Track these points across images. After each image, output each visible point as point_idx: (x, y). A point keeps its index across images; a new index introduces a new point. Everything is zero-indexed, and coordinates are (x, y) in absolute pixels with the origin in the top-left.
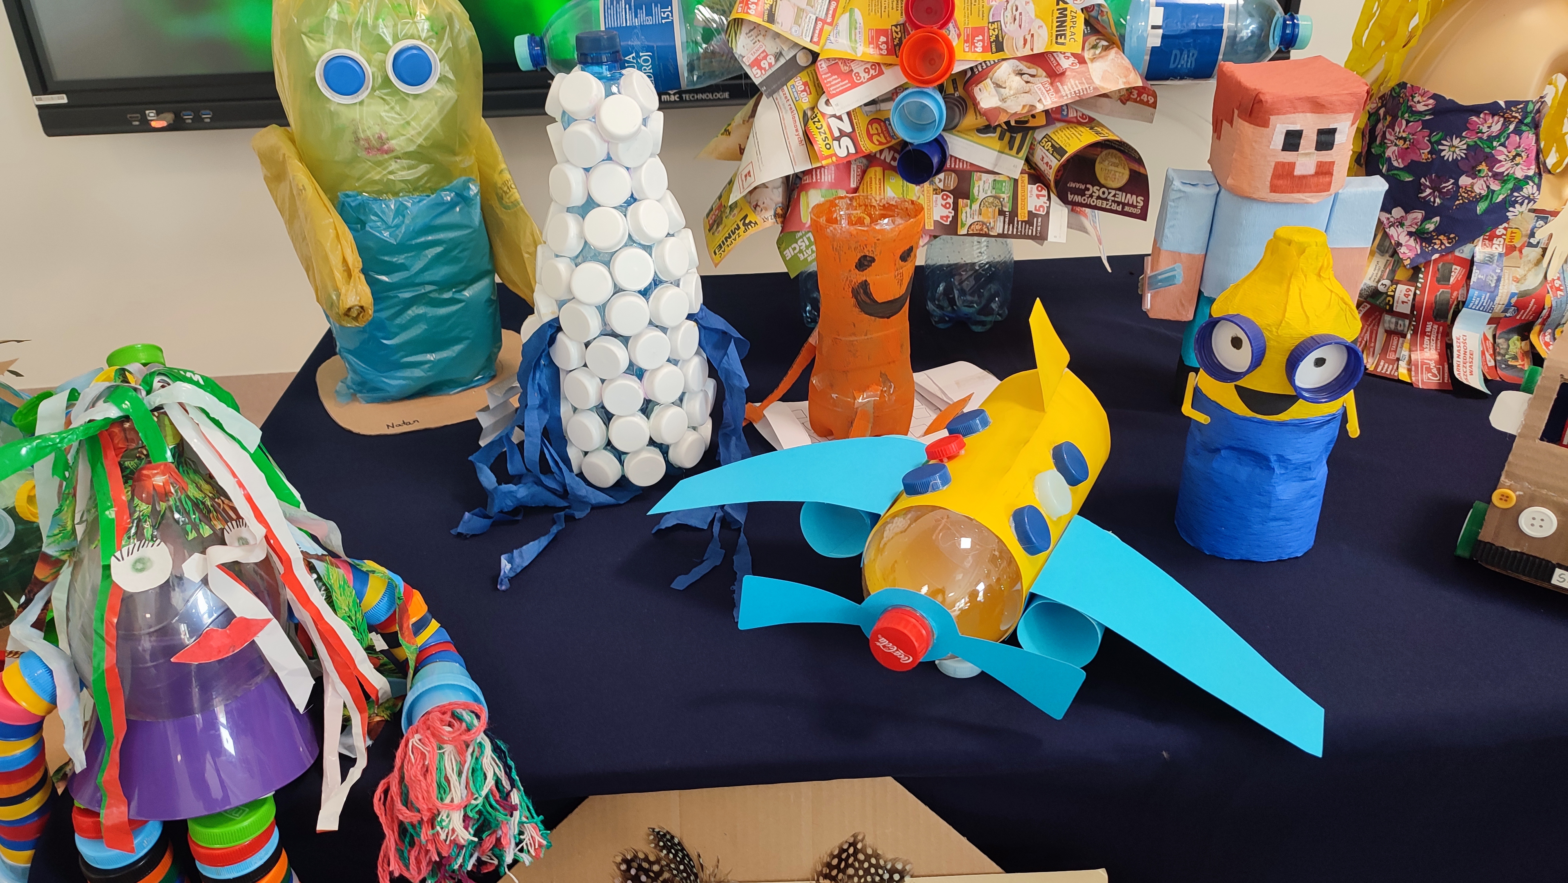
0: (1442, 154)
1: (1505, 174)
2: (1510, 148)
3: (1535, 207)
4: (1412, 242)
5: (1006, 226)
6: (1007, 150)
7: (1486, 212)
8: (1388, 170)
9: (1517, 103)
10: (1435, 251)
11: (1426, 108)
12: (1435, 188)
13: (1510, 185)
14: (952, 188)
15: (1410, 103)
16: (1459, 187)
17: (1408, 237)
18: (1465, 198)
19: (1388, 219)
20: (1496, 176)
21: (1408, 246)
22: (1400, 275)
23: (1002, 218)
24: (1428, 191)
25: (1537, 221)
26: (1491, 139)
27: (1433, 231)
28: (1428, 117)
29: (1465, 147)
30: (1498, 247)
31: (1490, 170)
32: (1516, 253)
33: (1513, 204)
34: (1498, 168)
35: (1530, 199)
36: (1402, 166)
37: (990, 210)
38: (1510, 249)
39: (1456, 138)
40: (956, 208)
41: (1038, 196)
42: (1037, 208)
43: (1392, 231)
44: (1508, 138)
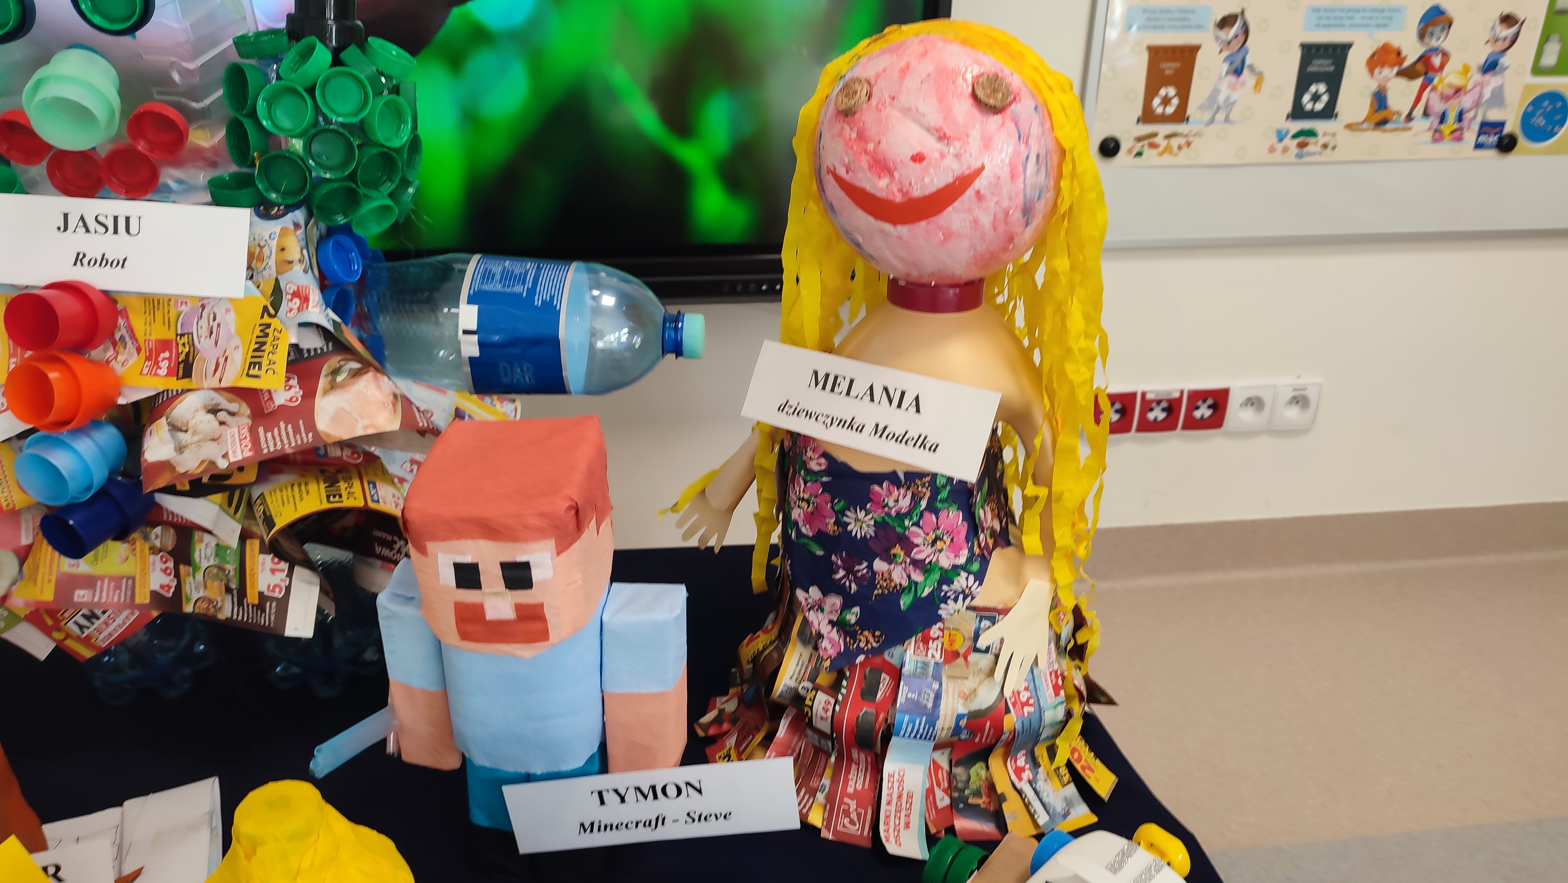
0: (849, 528)
1: (927, 561)
2: (927, 529)
3: (975, 603)
4: (834, 634)
6: (227, 510)
7: (913, 607)
8: (798, 537)
9: (922, 475)
10: (860, 651)
11: (820, 468)
12: (850, 571)
13: (936, 576)
15: (805, 459)
16: (874, 574)
17: (830, 627)
18: (885, 588)
19: (806, 599)
20: (916, 563)
21: (831, 640)
22: (823, 680)
24: (842, 573)
25: (980, 621)
26: (900, 516)
27: (856, 624)
28: (825, 479)
29: (872, 522)
30: (935, 652)
31: (908, 554)
32: (961, 660)
33: (945, 599)
34: (916, 553)
35: (966, 594)
36: (811, 535)
38: (951, 656)
39: (861, 511)
40: (177, 575)
41: (273, 571)
42: (271, 588)
43: (812, 616)
44: (921, 516)
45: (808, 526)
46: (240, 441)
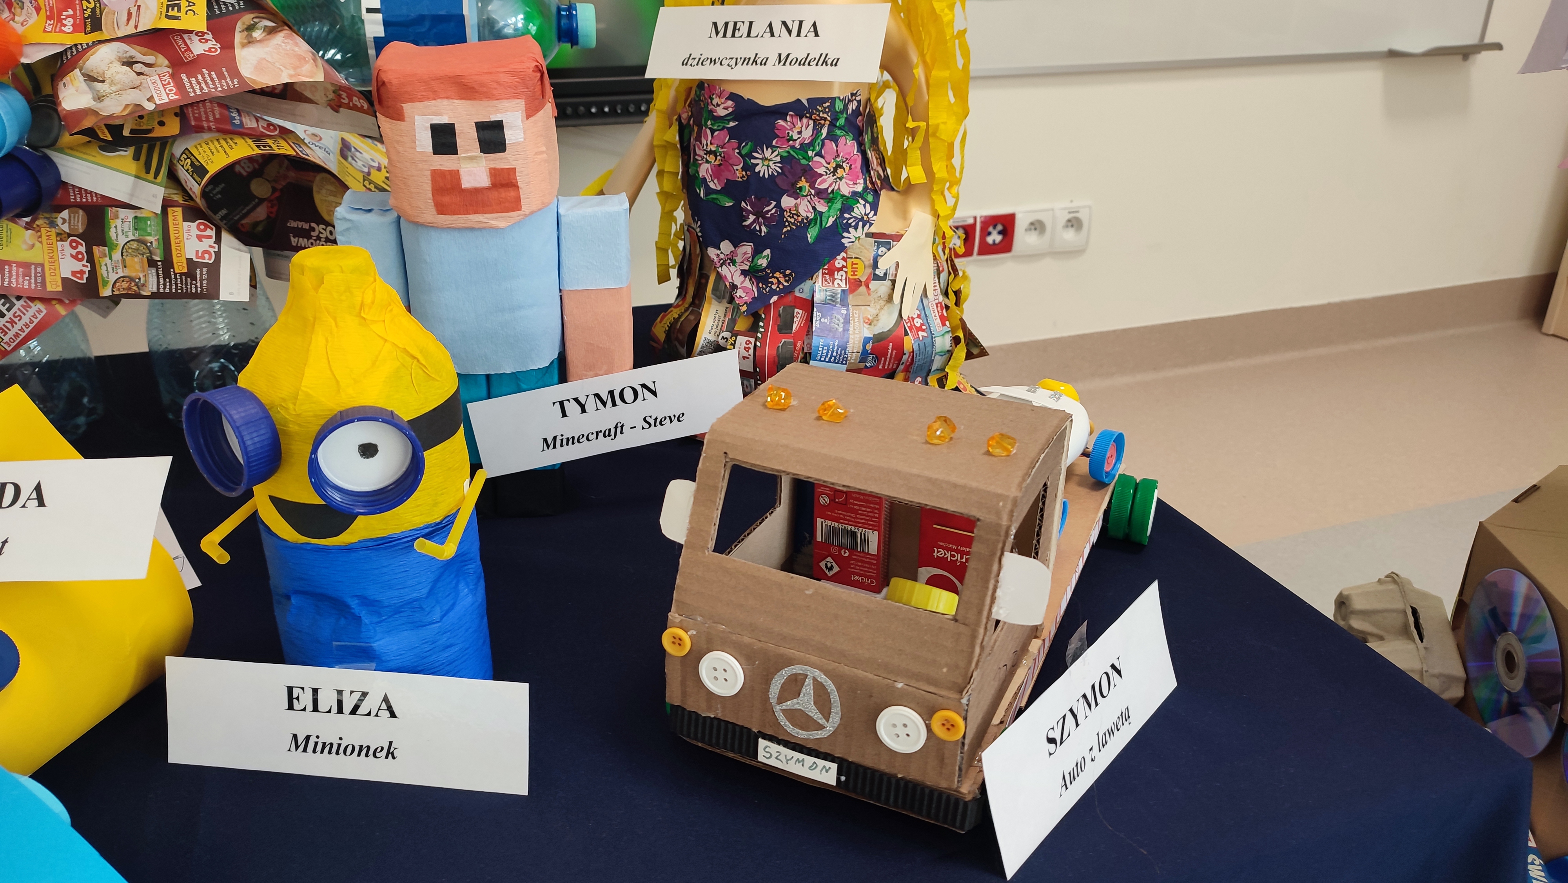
0: (757, 170)
1: (829, 191)
2: (828, 158)
3: (873, 229)
4: (747, 283)
5: (162, 283)
6: (143, 175)
7: (819, 238)
8: (706, 194)
9: (822, 101)
10: (773, 292)
11: (726, 112)
12: (759, 214)
13: (838, 205)
14: (81, 231)
15: (711, 107)
16: (783, 210)
17: (742, 277)
18: (794, 224)
19: (718, 255)
20: (821, 194)
21: (744, 289)
22: (742, 325)
23: (154, 270)
24: (752, 218)
25: (878, 248)
26: (804, 147)
27: (767, 267)
28: (732, 124)
29: (778, 159)
30: (840, 283)
31: (812, 186)
32: (863, 289)
33: (847, 227)
34: (820, 184)
35: (865, 221)
36: (719, 188)
37: (136, 259)
38: (855, 284)
39: (767, 149)
40: (91, 260)
41: (200, 238)
42: (200, 255)
43: (725, 271)
44: (823, 145)
45: (716, 181)
46: (164, 85)
